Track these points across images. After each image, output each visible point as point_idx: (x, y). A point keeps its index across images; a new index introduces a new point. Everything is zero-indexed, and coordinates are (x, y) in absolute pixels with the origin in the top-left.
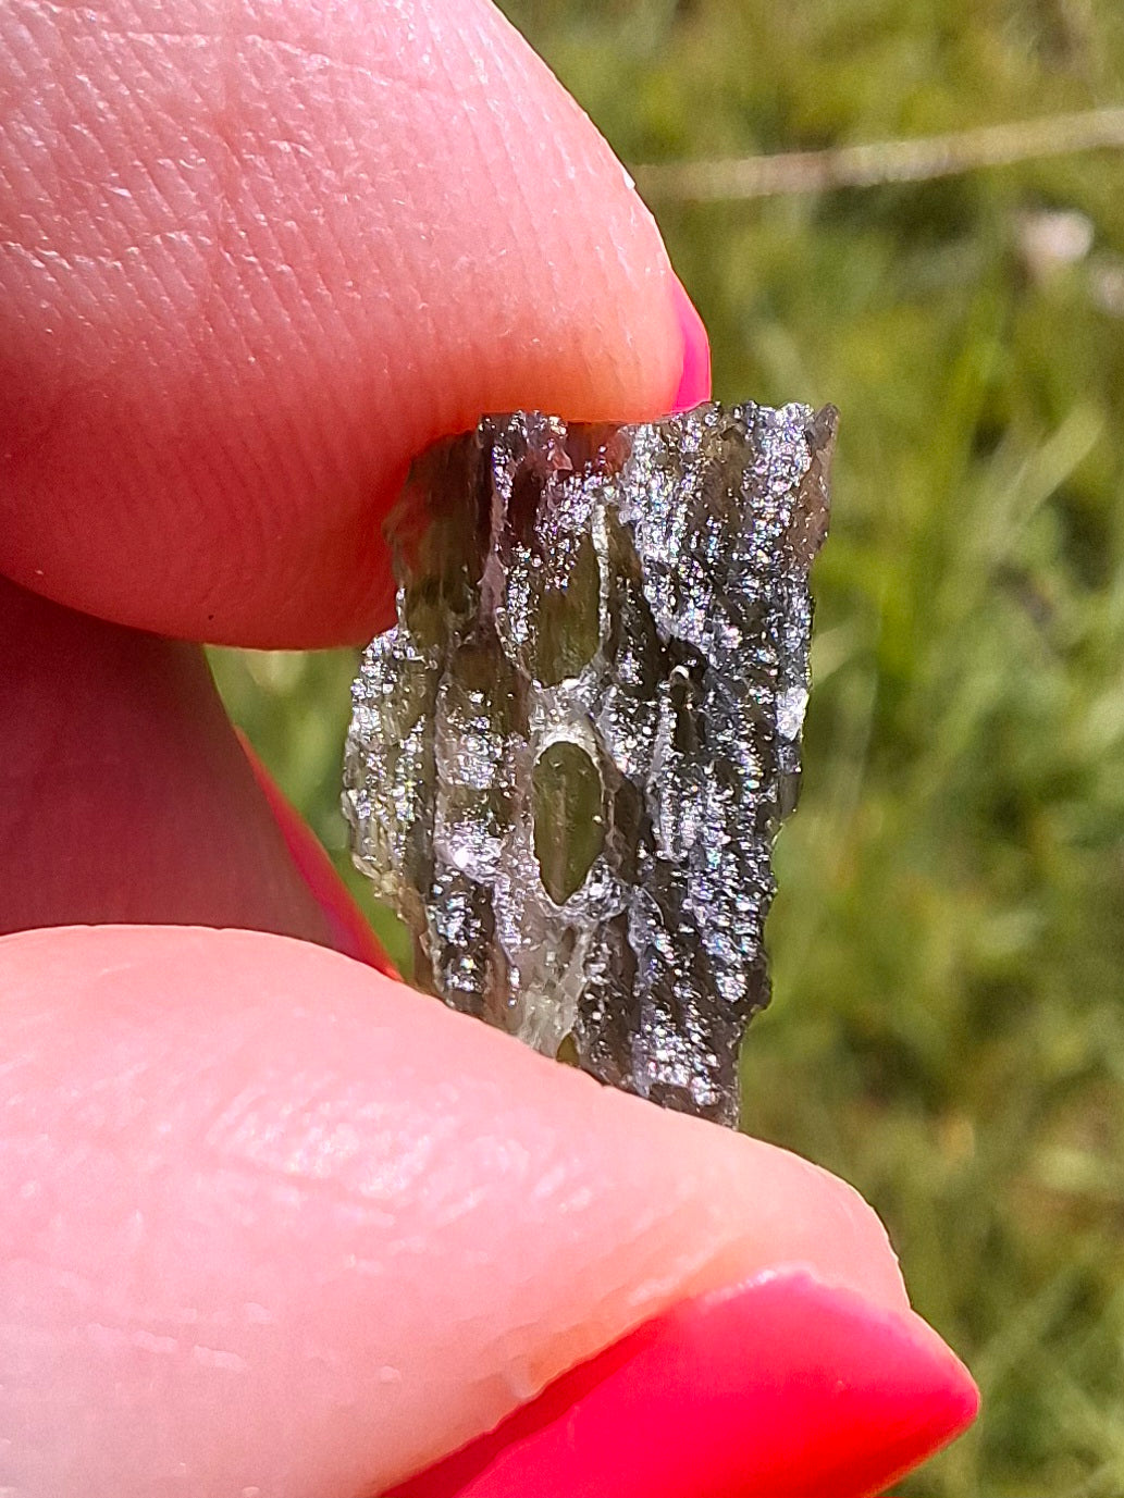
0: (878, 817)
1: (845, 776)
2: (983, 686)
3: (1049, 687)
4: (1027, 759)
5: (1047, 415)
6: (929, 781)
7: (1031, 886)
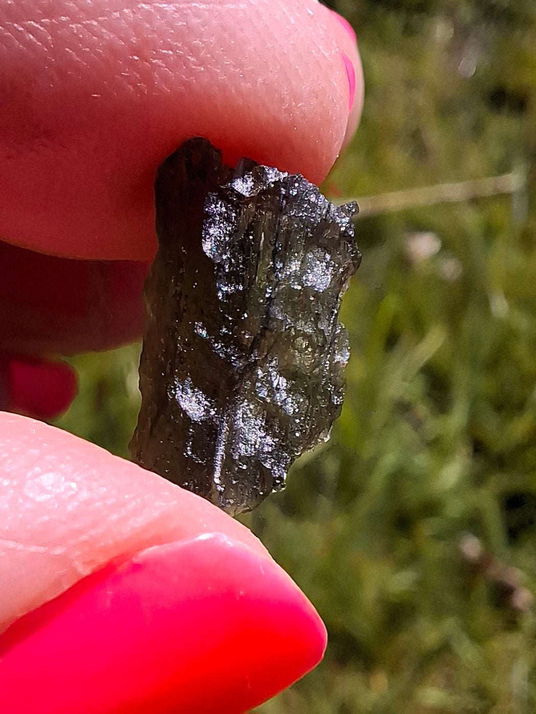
0: (340, 524)
1: (325, 503)
2: (389, 460)
3: (422, 460)
4: (412, 496)
5: (420, 329)
6: (365, 505)
7: (413, 559)
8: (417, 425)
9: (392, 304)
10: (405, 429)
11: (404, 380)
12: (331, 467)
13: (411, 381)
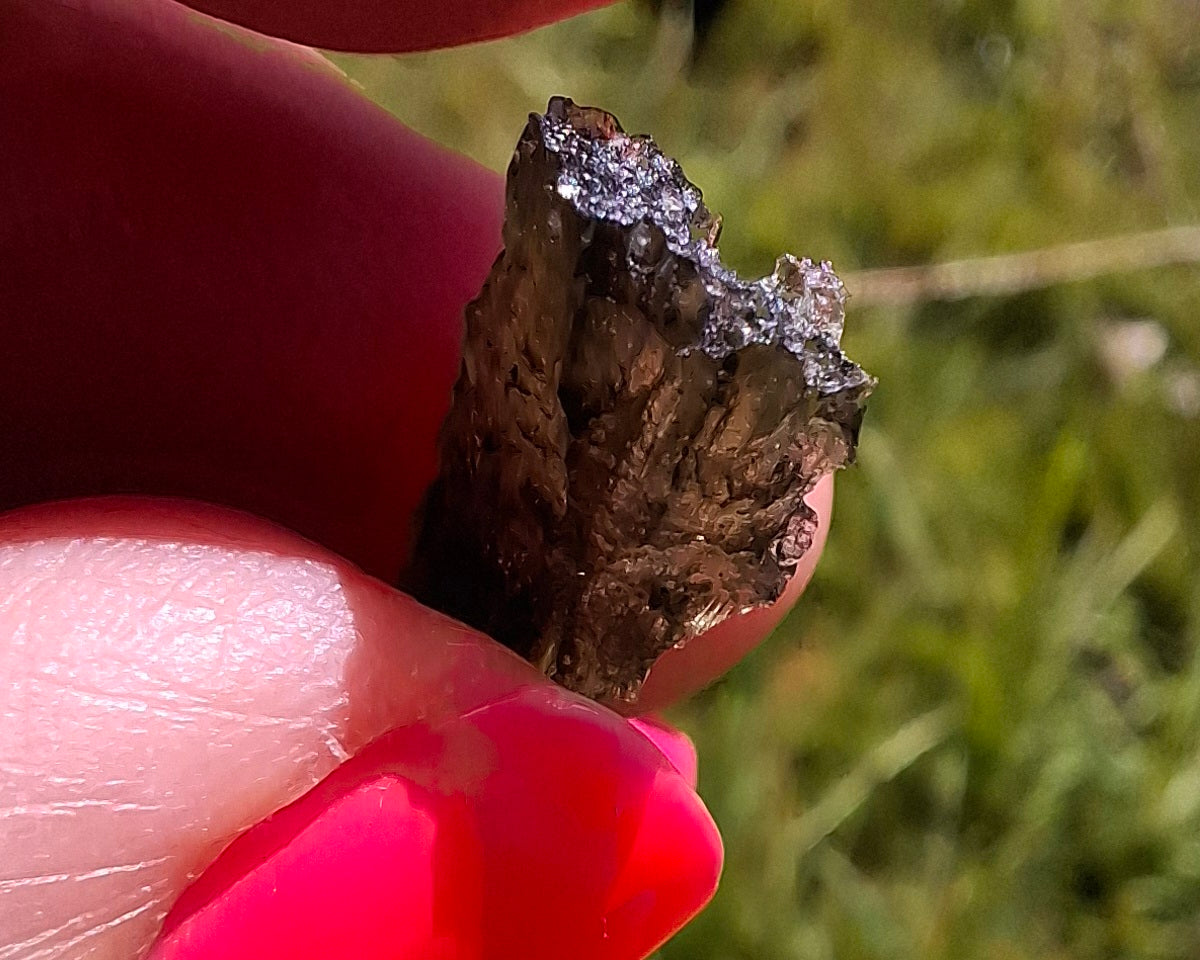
0: (967, 887)
1: (938, 848)
2: (1064, 765)
3: (1130, 764)
4: (1110, 834)
5: (1127, 512)
6: (1015, 854)
8: (1122, 695)
9: (1072, 459)
10: (1097, 702)
11: (1096, 607)
12: (950, 778)
13: (1112, 610)
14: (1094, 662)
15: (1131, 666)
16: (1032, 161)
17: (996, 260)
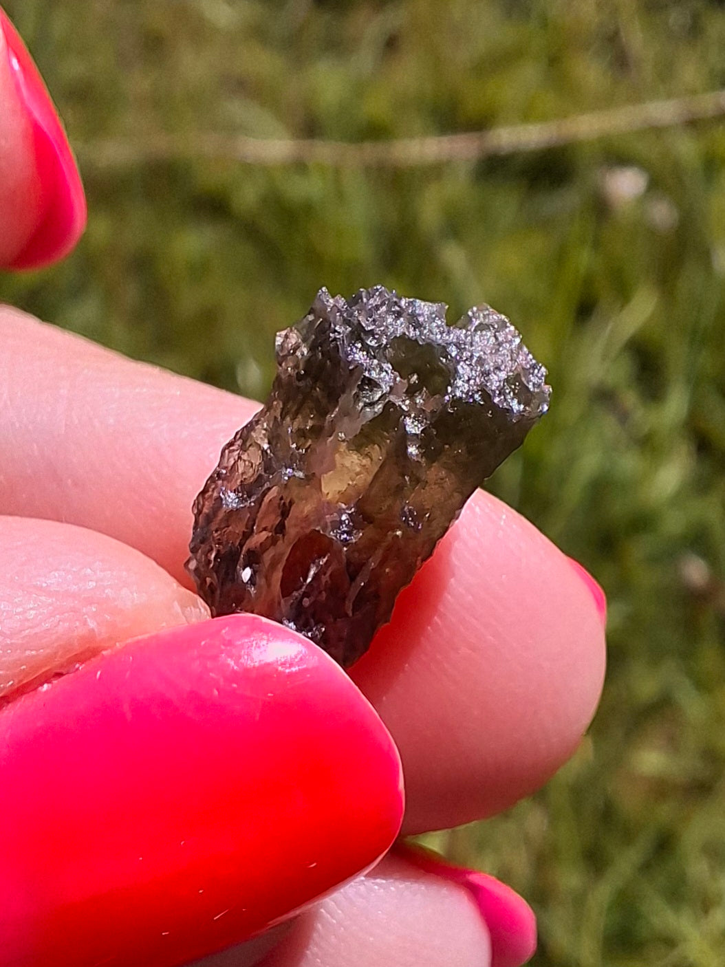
11: (604, 360)
14: (604, 396)
15: (630, 398)
16: (554, 61)
17: (531, 127)
